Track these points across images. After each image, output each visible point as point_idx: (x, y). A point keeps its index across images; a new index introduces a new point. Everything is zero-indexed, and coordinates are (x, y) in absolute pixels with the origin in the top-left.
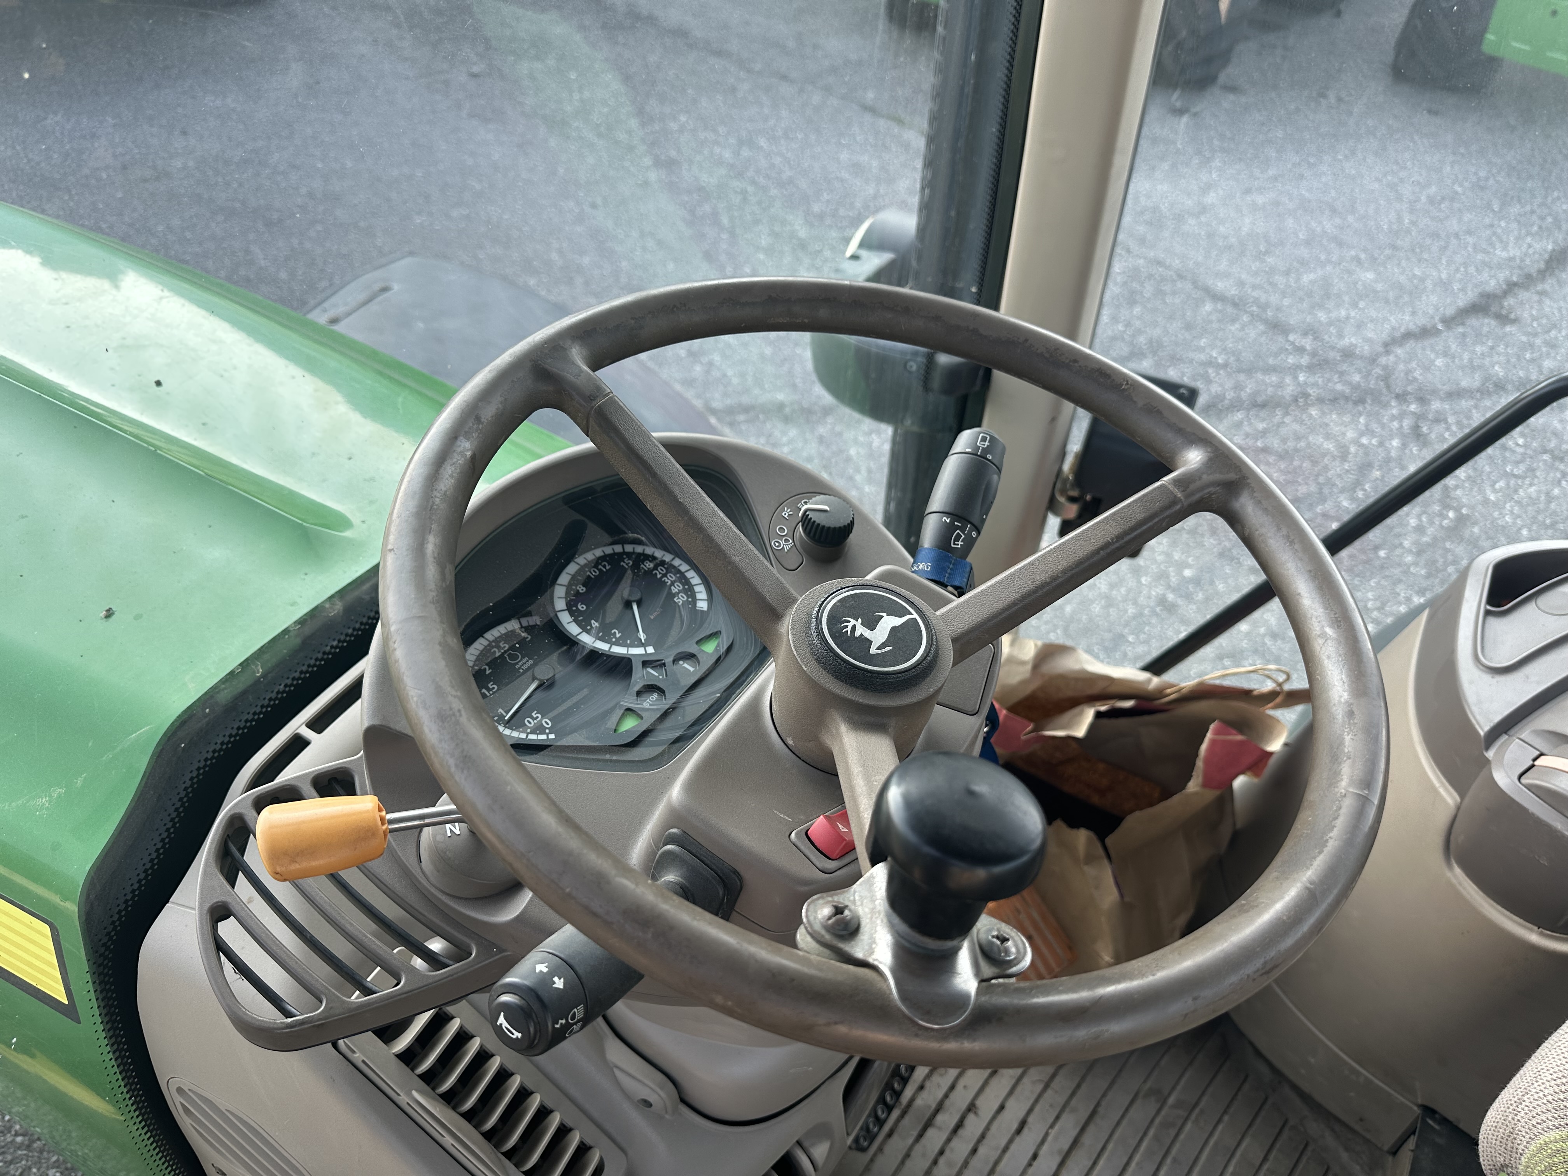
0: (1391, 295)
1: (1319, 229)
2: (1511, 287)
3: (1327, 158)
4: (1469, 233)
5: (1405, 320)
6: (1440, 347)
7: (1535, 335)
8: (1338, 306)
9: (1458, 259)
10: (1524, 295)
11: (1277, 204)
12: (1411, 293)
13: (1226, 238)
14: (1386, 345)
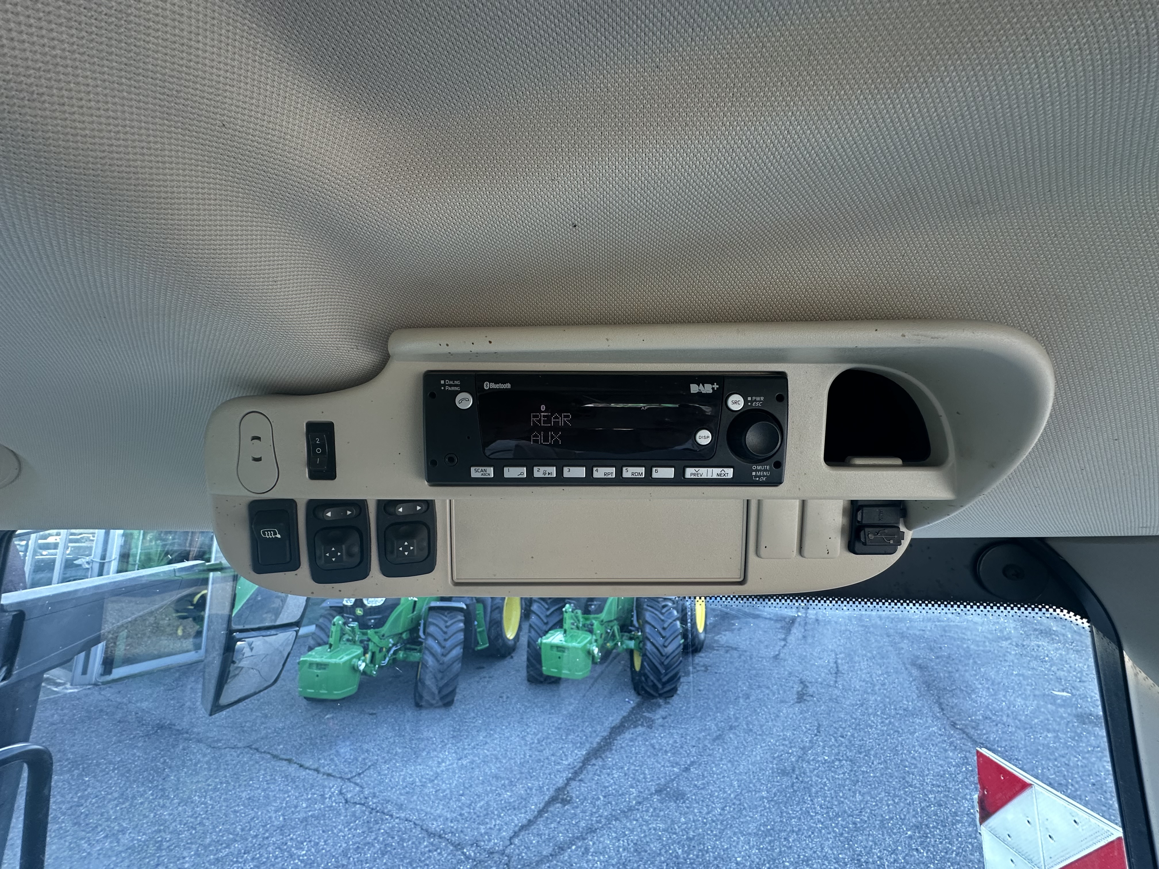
0: (516, 804)
1: (489, 773)
2: (569, 780)
3: (498, 730)
4: (553, 755)
5: (522, 818)
6: (535, 831)
7: (577, 807)
8: (492, 818)
9: (547, 772)
10: (574, 784)
11: (472, 762)
12: (525, 799)
13: (444, 791)
14: (511, 838)
